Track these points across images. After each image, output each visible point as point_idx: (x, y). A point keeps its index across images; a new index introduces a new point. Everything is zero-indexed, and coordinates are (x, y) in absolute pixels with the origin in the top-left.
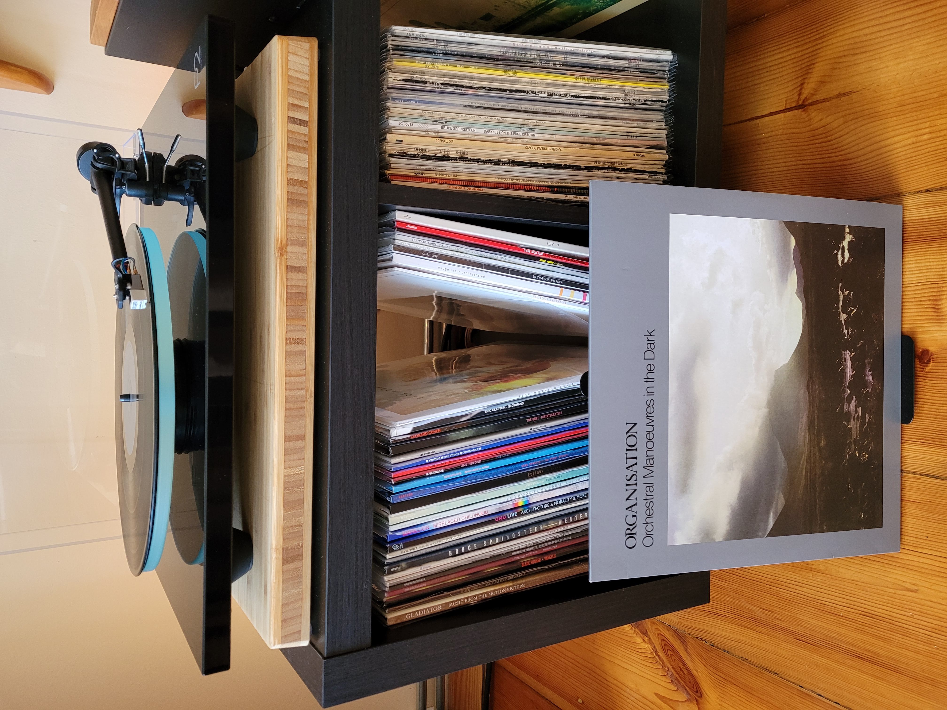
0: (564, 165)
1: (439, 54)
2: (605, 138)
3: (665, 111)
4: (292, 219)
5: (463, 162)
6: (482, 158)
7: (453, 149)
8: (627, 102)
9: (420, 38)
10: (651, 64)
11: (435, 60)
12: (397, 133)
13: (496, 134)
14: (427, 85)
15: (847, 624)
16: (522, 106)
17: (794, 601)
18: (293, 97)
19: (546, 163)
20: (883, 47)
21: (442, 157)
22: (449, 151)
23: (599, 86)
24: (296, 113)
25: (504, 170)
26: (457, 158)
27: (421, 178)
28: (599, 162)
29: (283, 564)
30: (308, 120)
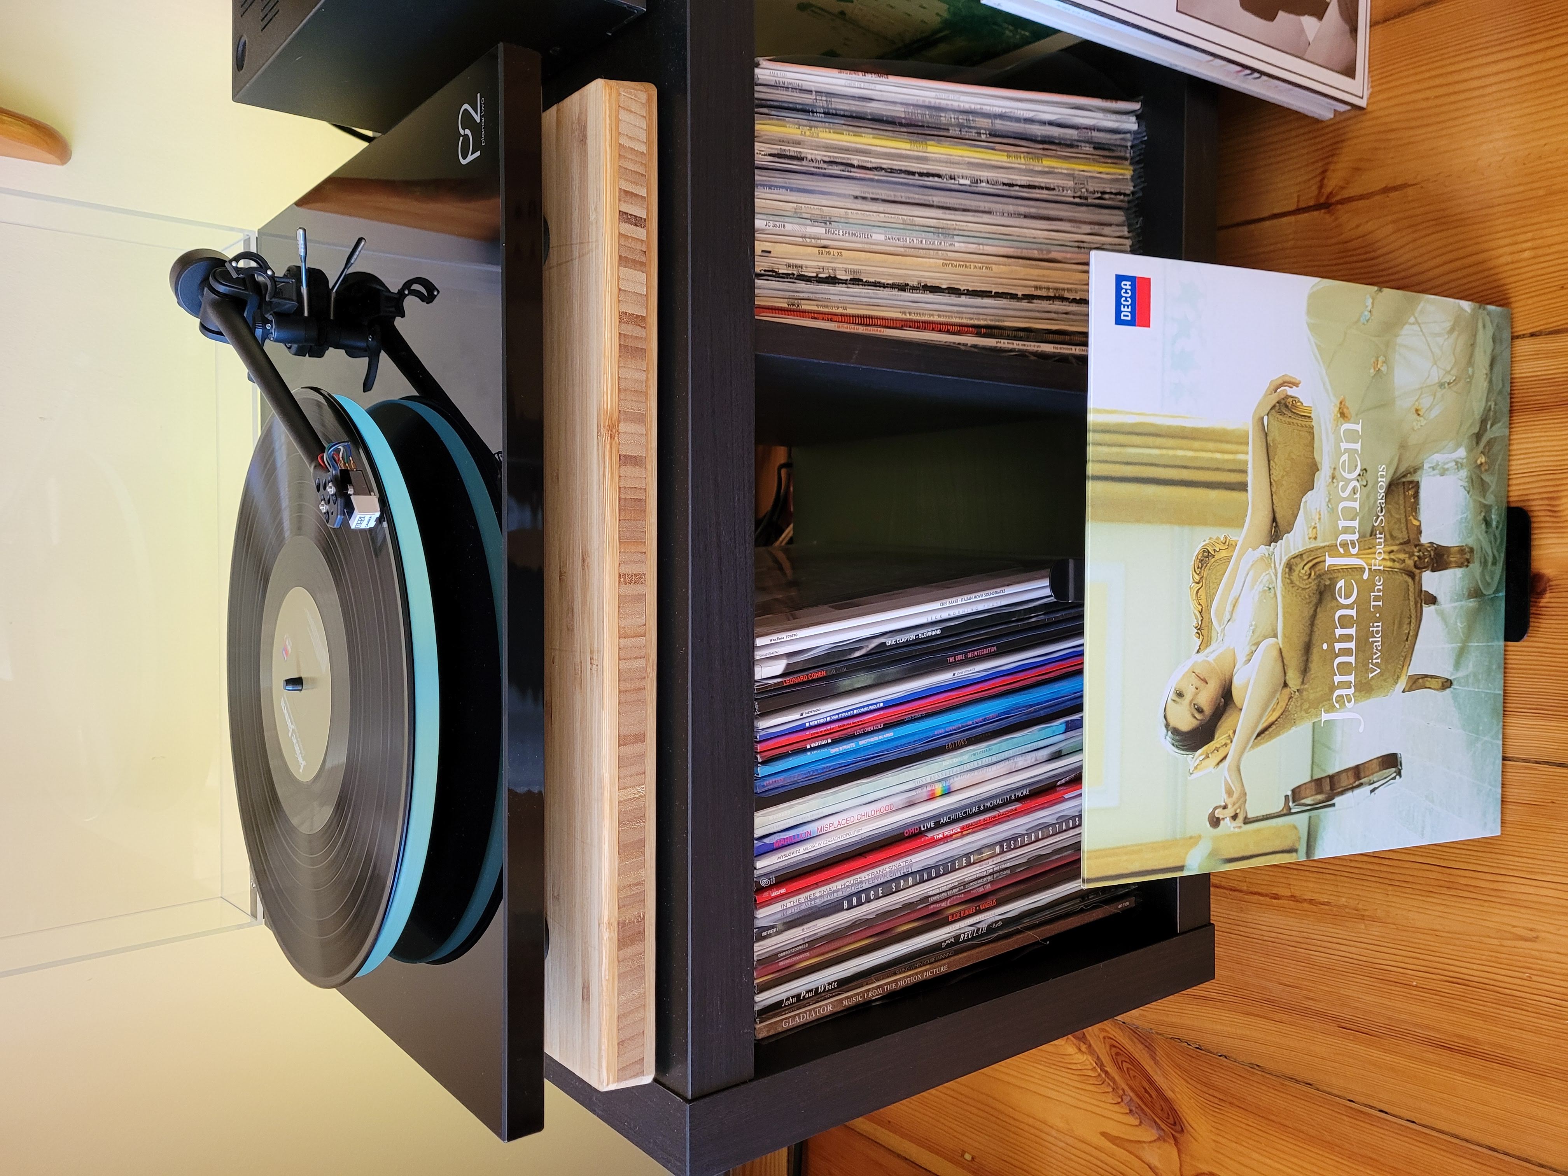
0: (995, 293)
1: (818, 115)
2: (1049, 252)
3: (1128, 209)
4: (625, 378)
5: (854, 286)
6: (883, 281)
7: (841, 266)
8: (1078, 194)
9: (792, 88)
10: (1108, 136)
11: (812, 123)
12: (762, 239)
13: (901, 243)
14: (804, 163)
15: (1424, 999)
16: (935, 199)
17: (1337, 968)
18: (626, 180)
19: (970, 289)
20: (1456, 118)
21: (826, 278)
22: (834, 269)
23: (1040, 169)
24: (630, 206)
25: (911, 299)
26: (847, 280)
27: (797, 311)
28: (1040, 288)
29: (619, 949)
30: (645, 217)
